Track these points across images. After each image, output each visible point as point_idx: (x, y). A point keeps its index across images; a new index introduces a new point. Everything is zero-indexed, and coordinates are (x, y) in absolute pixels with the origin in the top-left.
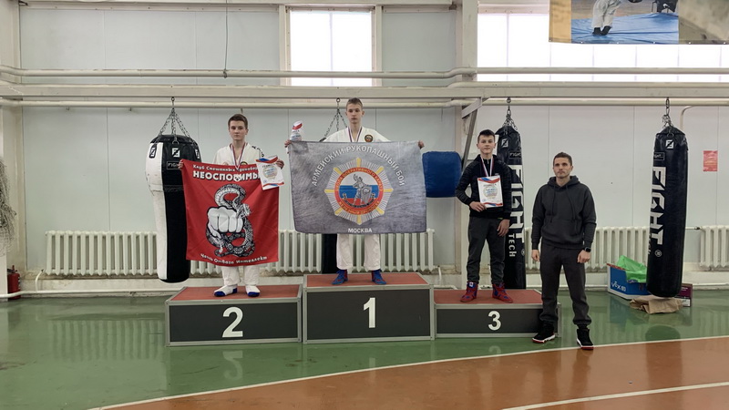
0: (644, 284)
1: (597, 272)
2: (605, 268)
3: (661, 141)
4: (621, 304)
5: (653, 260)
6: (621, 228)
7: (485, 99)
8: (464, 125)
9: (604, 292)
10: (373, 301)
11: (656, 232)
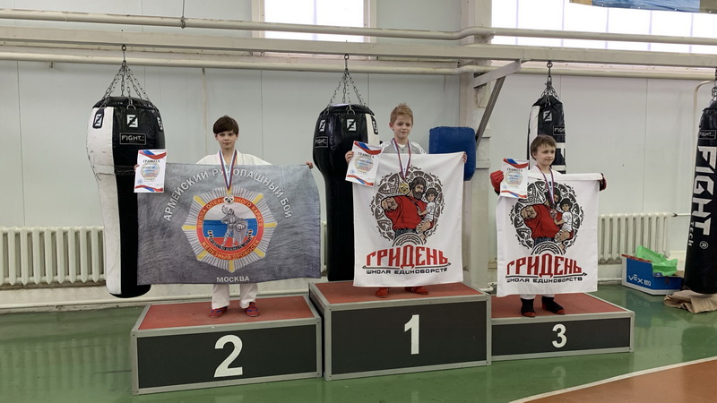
1: (610, 263)
6: (635, 215)
7: (523, 62)
8: (476, 96)
9: (619, 285)
10: (415, 319)
11: (702, 220)
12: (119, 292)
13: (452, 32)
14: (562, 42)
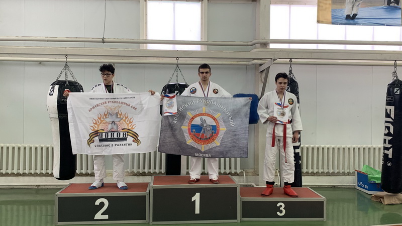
0: (380, 184)
1: (348, 175)
2: (354, 173)
3: (391, 89)
4: (364, 197)
5: (385, 168)
6: (364, 146)
7: (275, 60)
8: (261, 77)
10: (198, 195)
11: (388, 149)
12: (59, 177)
13: (248, 42)
14: (318, 46)
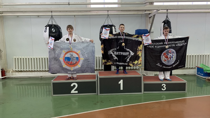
0: (209, 73)
1: (192, 69)
8: (149, 20)
9: (195, 75)
10: (122, 81)
13: (142, 2)
